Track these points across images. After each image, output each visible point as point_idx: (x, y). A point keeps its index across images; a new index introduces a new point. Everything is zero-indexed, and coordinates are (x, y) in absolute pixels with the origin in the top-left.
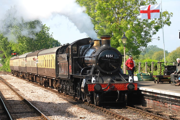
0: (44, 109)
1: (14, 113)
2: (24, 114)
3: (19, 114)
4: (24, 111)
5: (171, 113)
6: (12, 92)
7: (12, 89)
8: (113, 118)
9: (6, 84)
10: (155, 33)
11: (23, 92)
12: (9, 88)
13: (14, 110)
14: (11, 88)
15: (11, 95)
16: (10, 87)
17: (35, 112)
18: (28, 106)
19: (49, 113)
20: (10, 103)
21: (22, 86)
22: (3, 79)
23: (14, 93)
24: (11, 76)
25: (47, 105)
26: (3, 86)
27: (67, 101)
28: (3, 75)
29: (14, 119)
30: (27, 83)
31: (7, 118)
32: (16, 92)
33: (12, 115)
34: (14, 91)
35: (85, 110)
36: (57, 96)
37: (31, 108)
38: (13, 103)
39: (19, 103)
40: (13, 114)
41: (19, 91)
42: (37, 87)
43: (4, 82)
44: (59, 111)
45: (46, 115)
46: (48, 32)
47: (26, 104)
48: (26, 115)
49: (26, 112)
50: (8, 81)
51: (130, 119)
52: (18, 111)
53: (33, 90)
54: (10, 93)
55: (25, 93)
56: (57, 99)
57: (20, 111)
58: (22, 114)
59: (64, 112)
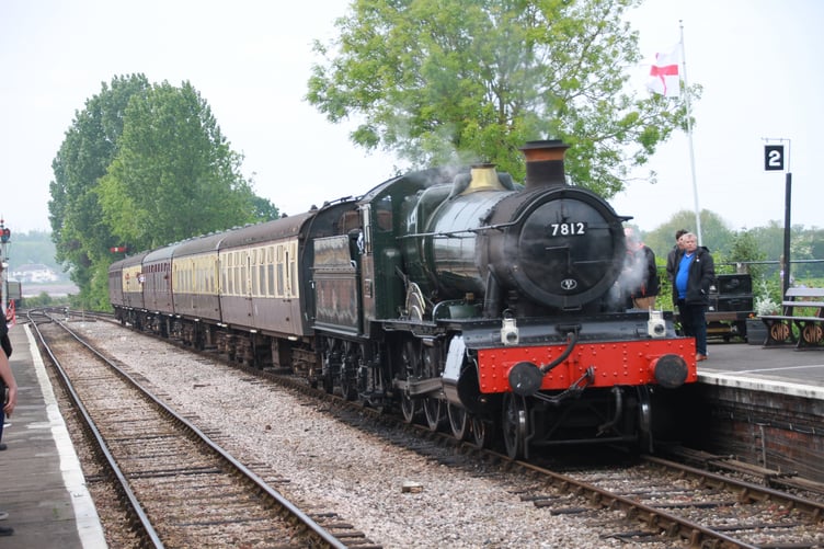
0: (256, 455)
1: (140, 475)
2: (179, 479)
3: (161, 480)
4: (179, 466)
5: (762, 462)
6: (124, 386)
7: (123, 378)
8: (536, 489)
9: (99, 357)
10: (641, 161)
11: (162, 386)
12: (110, 373)
13: (141, 462)
14: (117, 372)
15: (121, 398)
16: (112, 368)
17: (224, 469)
18: (190, 443)
19: (278, 472)
20: (120, 433)
21: (155, 363)
22: (85, 339)
23: (133, 392)
24: (112, 325)
25: (262, 437)
26: (88, 364)
27: (335, 417)
28: (83, 325)
29: (144, 500)
30: (174, 350)
31: (119, 499)
32: (137, 388)
33: (134, 482)
34: (132, 385)
35: (414, 456)
36: (291, 398)
37: (203, 452)
38: (132, 432)
39: (155, 431)
40: (136, 478)
41: (148, 381)
42: (210, 367)
43: (91, 351)
44: (313, 459)
45: (266, 479)
46: (239, 168)
47: (183, 435)
48: (189, 481)
49: (186, 469)
50: (104, 347)
51: (606, 489)
52: (155, 465)
53: (199, 378)
54: (115, 393)
55: (172, 391)
56: (295, 410)
57: (162, 464)
58: (173, 479)
59: (330, 464)
